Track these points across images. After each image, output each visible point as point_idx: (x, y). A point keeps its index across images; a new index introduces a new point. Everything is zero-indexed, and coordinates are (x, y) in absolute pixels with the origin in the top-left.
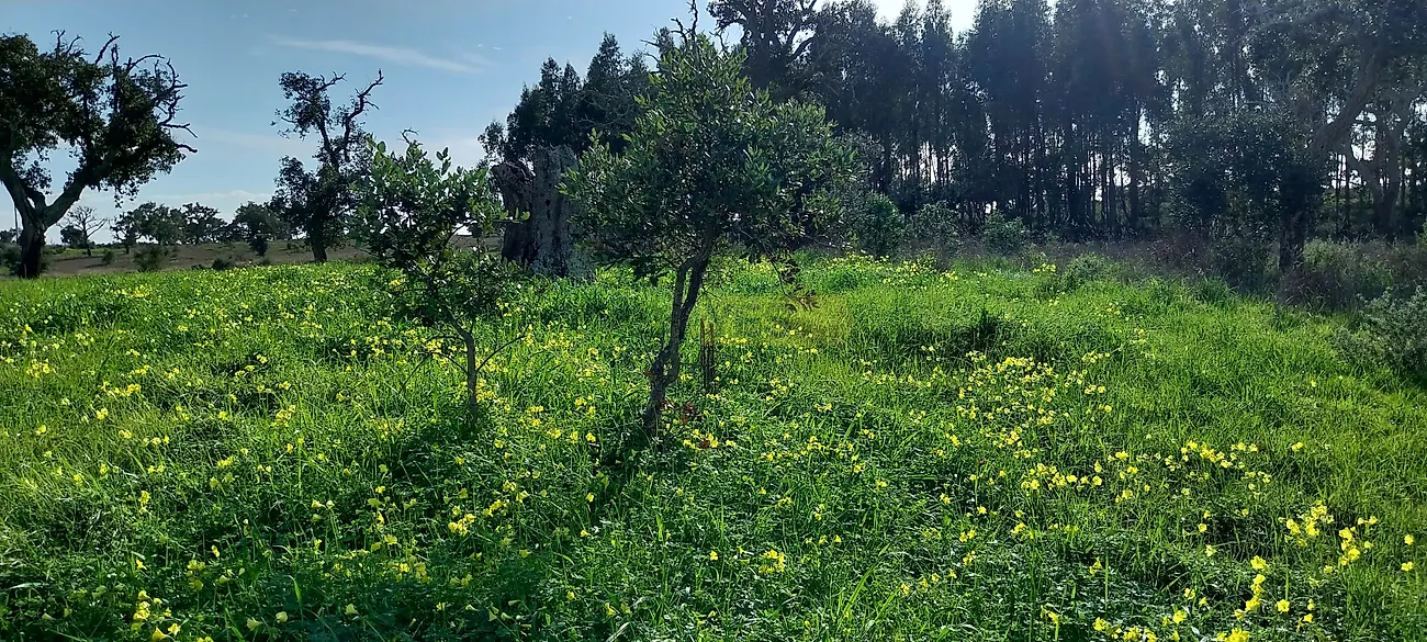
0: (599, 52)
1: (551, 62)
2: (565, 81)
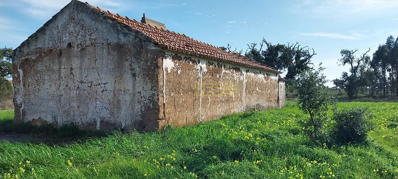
1: (391, 36)
2: (396, 42)
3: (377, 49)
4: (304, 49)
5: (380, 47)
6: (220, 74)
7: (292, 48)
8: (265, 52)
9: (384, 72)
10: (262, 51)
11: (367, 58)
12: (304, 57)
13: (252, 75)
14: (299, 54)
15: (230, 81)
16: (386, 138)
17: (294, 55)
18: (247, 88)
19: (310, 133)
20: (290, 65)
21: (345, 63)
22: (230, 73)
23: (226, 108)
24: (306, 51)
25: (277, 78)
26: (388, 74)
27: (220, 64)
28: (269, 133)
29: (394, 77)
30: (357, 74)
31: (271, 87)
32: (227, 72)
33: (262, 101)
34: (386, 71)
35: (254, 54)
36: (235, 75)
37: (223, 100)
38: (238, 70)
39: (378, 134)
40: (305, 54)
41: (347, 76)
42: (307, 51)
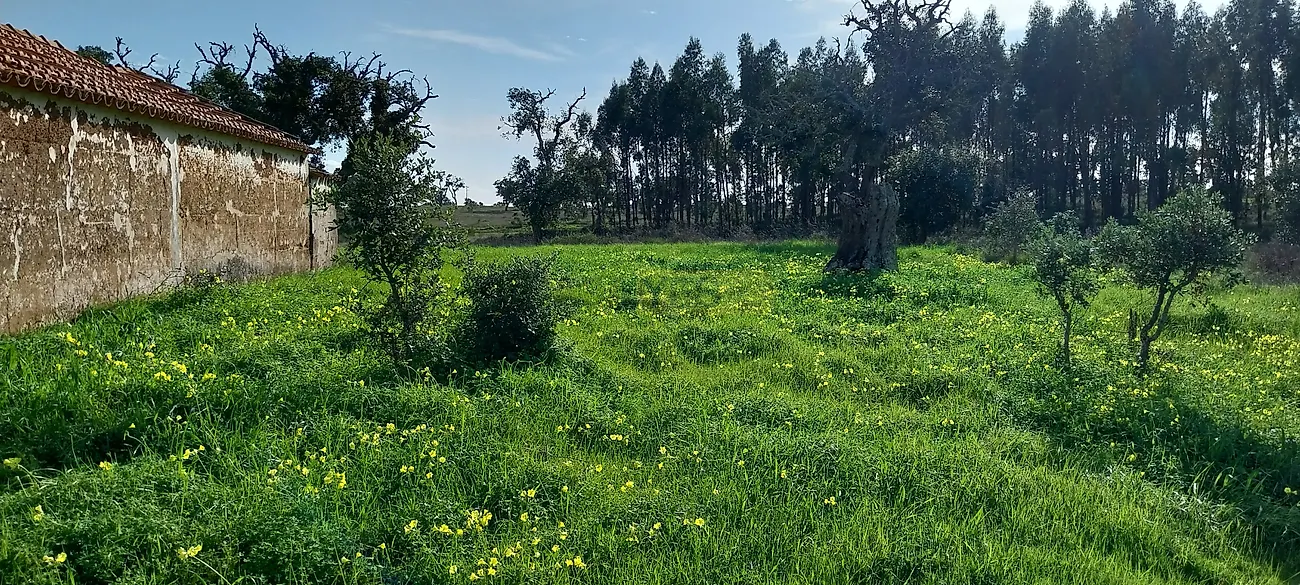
0: (684, 54)
1: (641, 60)
2: (652, 78)
3: (608, 95)
4: (400, 79)
5: (614, 89)
6: (63, 148)
7: (357, 71)
8: (265, 78)
9: (625, 162)
10: (257, 75)
11: (584, 120)
12: (398, 102)
13: (208, 154)
14: (382, 92)
15: (113, 177)
16: (607, 338)
17: (365, 96)
18: (185, 202)
19: (388, 343)
20: (354, 129)
21: (521, 129)
22: (109, 144)
23: (99, 277)
24: (405, 86)
25: (304, 170)
26: (634, 169)
27: (60, 107)
28: (257, 354)
29: (650, 177)
30: (554, 163)
31: (280, 199)
32: (94, 138)
33: (248, 247)
34: (632, 159)
35: (224, 82)
36: (131, 151)
37: (83, 248)
38: (143, 133)
39: (590, 328)
40: (401, 93)
41: (527, 169)
42: (408, 86)
